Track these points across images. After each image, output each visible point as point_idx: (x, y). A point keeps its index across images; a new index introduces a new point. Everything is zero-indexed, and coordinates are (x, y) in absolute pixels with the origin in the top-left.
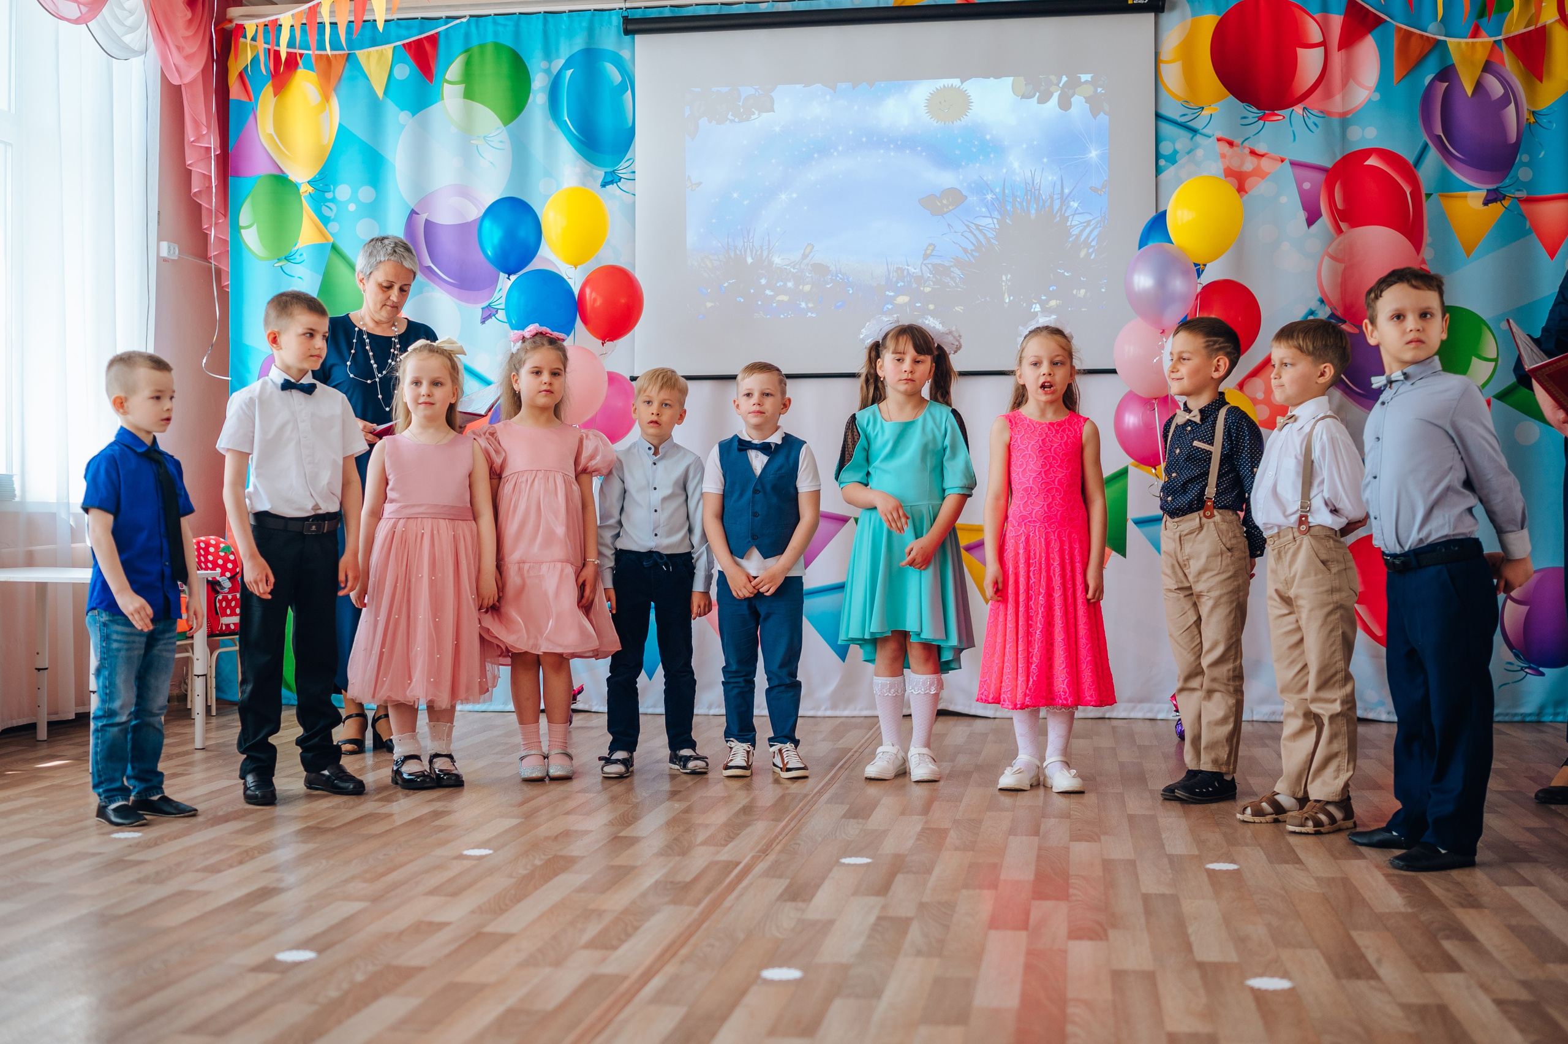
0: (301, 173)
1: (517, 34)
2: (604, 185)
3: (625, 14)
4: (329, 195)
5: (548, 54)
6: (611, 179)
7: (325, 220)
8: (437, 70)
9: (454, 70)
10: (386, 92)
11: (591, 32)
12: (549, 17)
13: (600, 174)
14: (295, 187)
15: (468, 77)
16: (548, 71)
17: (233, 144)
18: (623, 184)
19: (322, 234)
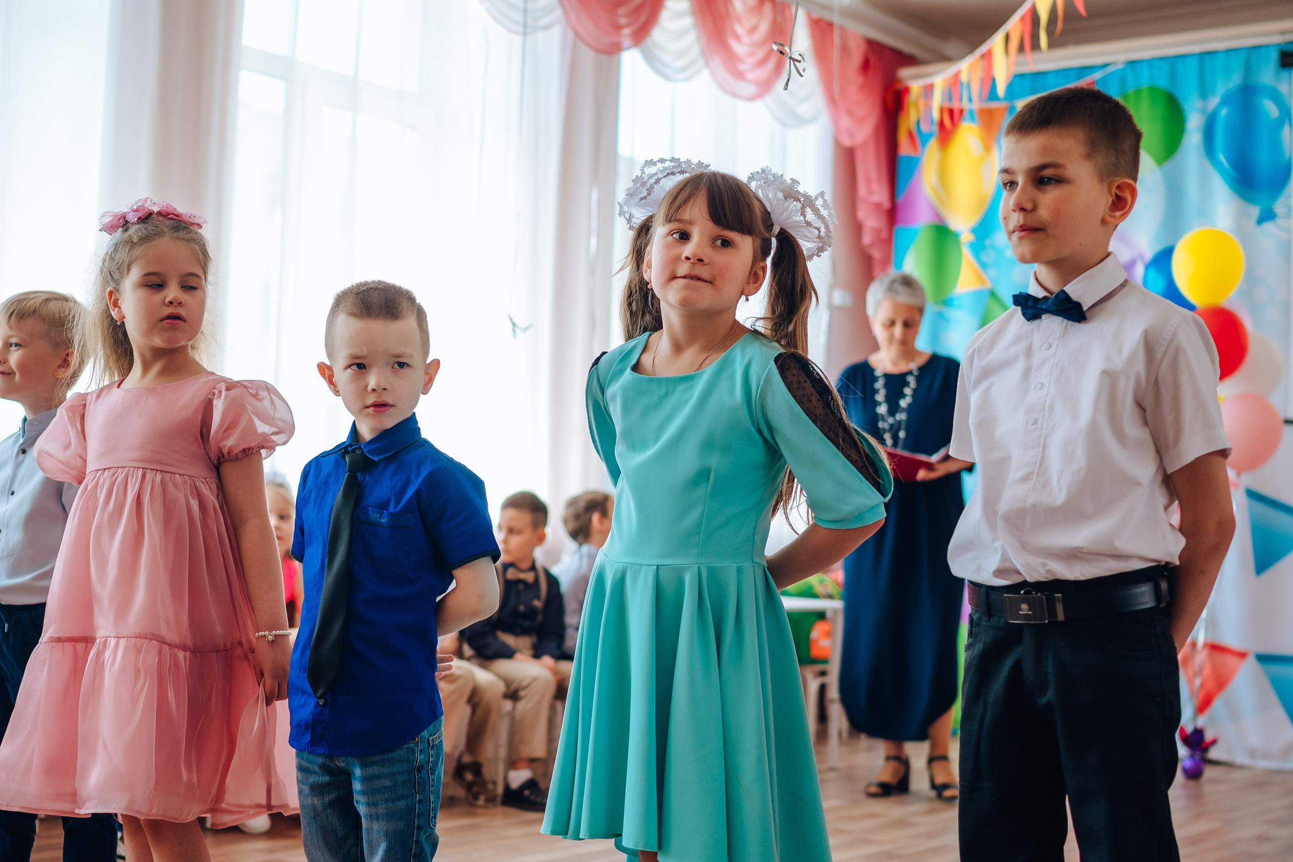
0: (962, 224)
1: (1174, 77)
2: (1260, 222)
3: (1284, 49)
4: (987, 242)
5: (1204, 94)
6: (1267, 216)
7: (984, 266)
11: (1248, 70)
12: (1207, 58)
13: (1255, 211)
14: (955, 236)
16: (1203, 111)
17: (900, 198)
18: (1280, 221)
19: (981, 280)
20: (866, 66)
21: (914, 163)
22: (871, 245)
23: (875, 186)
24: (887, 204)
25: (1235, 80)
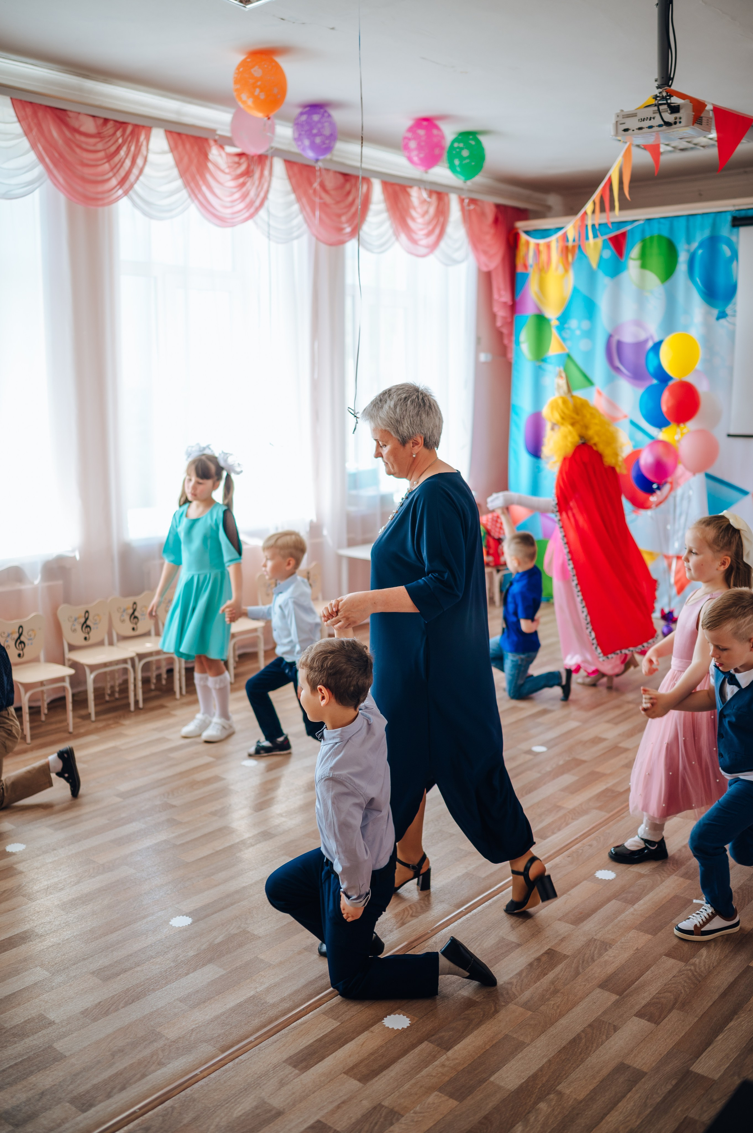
0: (552, 314)
1: (671, 229)
2: (718, 318)
3: (735, 215)
4: (566, 326)
5: (689, 241)
6: (722, 315)
7: (564, 339)
8: (625, 252)
9: (634, 252)
10: (599, 265)
11: (714, 226)
12: (691, 218)
13: (715, 312)
14: (548, 321)
15: (643, 256)
16: (688, 251)
17: (518, 298)
18: (729, 319)
19: (562, 348)
20: (496, 221)
21: (525, 276)
22: (502, 326)
23: (503, 293)
24: (510, 302)
25: (706, 233)
